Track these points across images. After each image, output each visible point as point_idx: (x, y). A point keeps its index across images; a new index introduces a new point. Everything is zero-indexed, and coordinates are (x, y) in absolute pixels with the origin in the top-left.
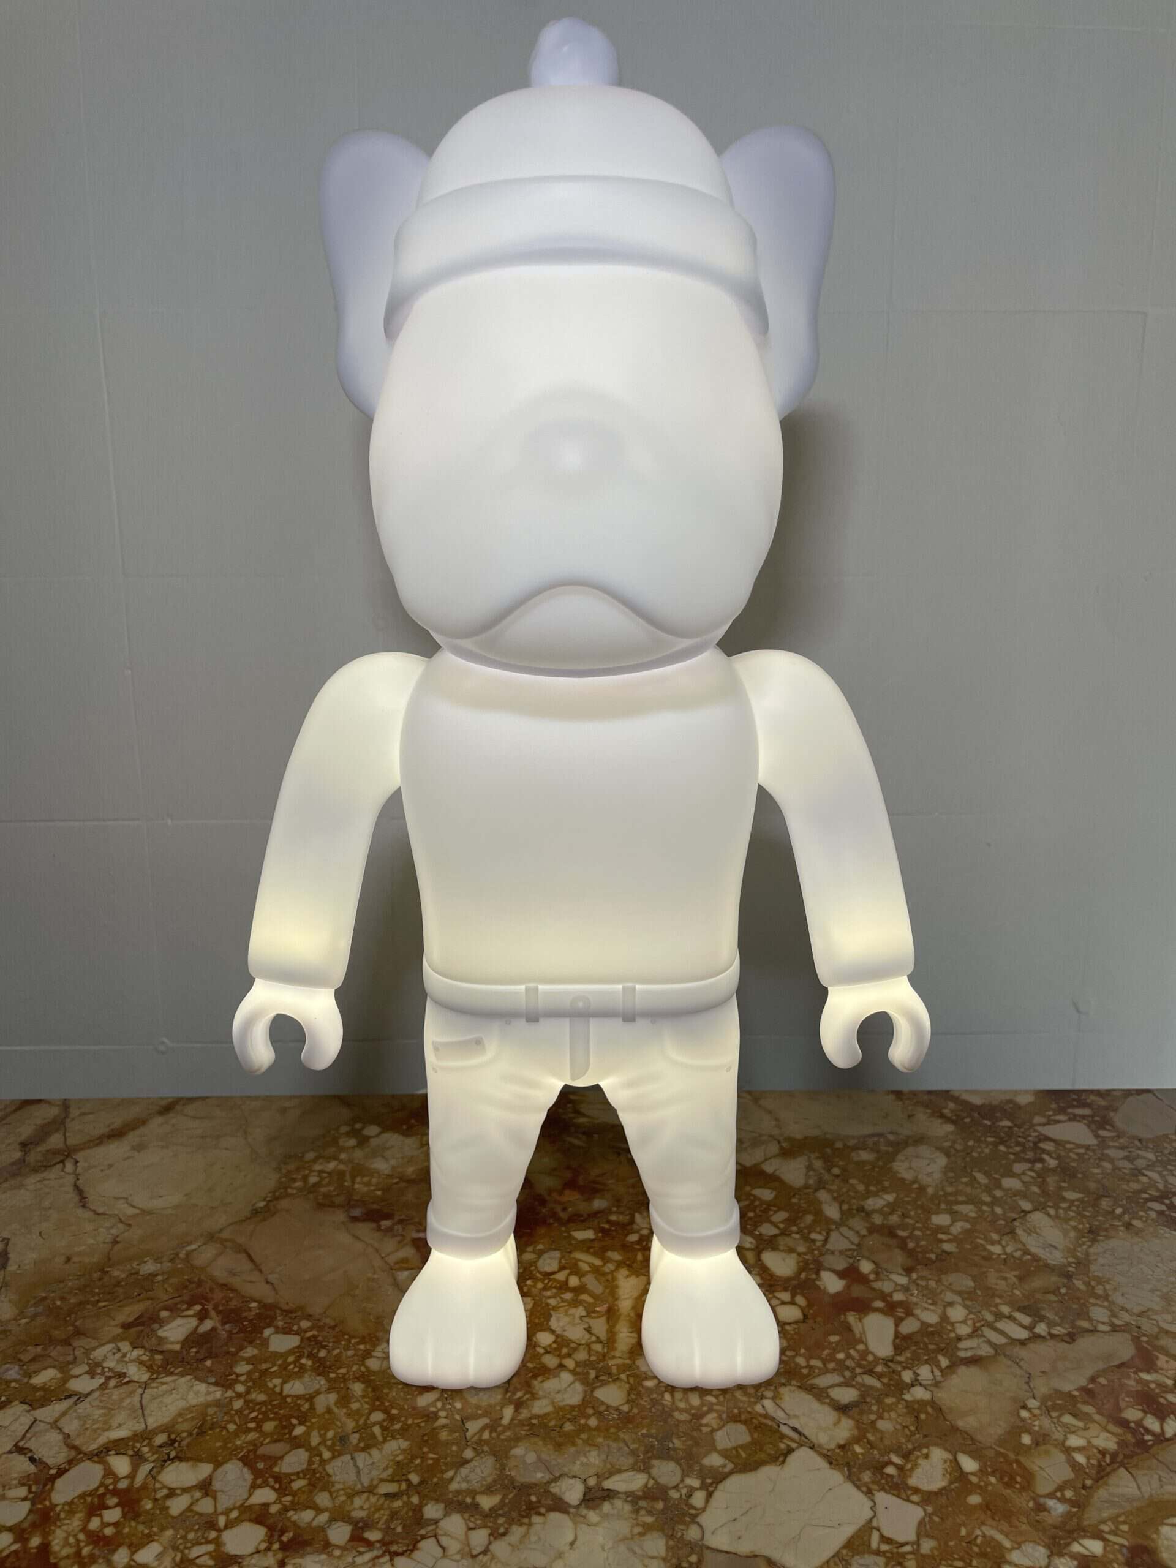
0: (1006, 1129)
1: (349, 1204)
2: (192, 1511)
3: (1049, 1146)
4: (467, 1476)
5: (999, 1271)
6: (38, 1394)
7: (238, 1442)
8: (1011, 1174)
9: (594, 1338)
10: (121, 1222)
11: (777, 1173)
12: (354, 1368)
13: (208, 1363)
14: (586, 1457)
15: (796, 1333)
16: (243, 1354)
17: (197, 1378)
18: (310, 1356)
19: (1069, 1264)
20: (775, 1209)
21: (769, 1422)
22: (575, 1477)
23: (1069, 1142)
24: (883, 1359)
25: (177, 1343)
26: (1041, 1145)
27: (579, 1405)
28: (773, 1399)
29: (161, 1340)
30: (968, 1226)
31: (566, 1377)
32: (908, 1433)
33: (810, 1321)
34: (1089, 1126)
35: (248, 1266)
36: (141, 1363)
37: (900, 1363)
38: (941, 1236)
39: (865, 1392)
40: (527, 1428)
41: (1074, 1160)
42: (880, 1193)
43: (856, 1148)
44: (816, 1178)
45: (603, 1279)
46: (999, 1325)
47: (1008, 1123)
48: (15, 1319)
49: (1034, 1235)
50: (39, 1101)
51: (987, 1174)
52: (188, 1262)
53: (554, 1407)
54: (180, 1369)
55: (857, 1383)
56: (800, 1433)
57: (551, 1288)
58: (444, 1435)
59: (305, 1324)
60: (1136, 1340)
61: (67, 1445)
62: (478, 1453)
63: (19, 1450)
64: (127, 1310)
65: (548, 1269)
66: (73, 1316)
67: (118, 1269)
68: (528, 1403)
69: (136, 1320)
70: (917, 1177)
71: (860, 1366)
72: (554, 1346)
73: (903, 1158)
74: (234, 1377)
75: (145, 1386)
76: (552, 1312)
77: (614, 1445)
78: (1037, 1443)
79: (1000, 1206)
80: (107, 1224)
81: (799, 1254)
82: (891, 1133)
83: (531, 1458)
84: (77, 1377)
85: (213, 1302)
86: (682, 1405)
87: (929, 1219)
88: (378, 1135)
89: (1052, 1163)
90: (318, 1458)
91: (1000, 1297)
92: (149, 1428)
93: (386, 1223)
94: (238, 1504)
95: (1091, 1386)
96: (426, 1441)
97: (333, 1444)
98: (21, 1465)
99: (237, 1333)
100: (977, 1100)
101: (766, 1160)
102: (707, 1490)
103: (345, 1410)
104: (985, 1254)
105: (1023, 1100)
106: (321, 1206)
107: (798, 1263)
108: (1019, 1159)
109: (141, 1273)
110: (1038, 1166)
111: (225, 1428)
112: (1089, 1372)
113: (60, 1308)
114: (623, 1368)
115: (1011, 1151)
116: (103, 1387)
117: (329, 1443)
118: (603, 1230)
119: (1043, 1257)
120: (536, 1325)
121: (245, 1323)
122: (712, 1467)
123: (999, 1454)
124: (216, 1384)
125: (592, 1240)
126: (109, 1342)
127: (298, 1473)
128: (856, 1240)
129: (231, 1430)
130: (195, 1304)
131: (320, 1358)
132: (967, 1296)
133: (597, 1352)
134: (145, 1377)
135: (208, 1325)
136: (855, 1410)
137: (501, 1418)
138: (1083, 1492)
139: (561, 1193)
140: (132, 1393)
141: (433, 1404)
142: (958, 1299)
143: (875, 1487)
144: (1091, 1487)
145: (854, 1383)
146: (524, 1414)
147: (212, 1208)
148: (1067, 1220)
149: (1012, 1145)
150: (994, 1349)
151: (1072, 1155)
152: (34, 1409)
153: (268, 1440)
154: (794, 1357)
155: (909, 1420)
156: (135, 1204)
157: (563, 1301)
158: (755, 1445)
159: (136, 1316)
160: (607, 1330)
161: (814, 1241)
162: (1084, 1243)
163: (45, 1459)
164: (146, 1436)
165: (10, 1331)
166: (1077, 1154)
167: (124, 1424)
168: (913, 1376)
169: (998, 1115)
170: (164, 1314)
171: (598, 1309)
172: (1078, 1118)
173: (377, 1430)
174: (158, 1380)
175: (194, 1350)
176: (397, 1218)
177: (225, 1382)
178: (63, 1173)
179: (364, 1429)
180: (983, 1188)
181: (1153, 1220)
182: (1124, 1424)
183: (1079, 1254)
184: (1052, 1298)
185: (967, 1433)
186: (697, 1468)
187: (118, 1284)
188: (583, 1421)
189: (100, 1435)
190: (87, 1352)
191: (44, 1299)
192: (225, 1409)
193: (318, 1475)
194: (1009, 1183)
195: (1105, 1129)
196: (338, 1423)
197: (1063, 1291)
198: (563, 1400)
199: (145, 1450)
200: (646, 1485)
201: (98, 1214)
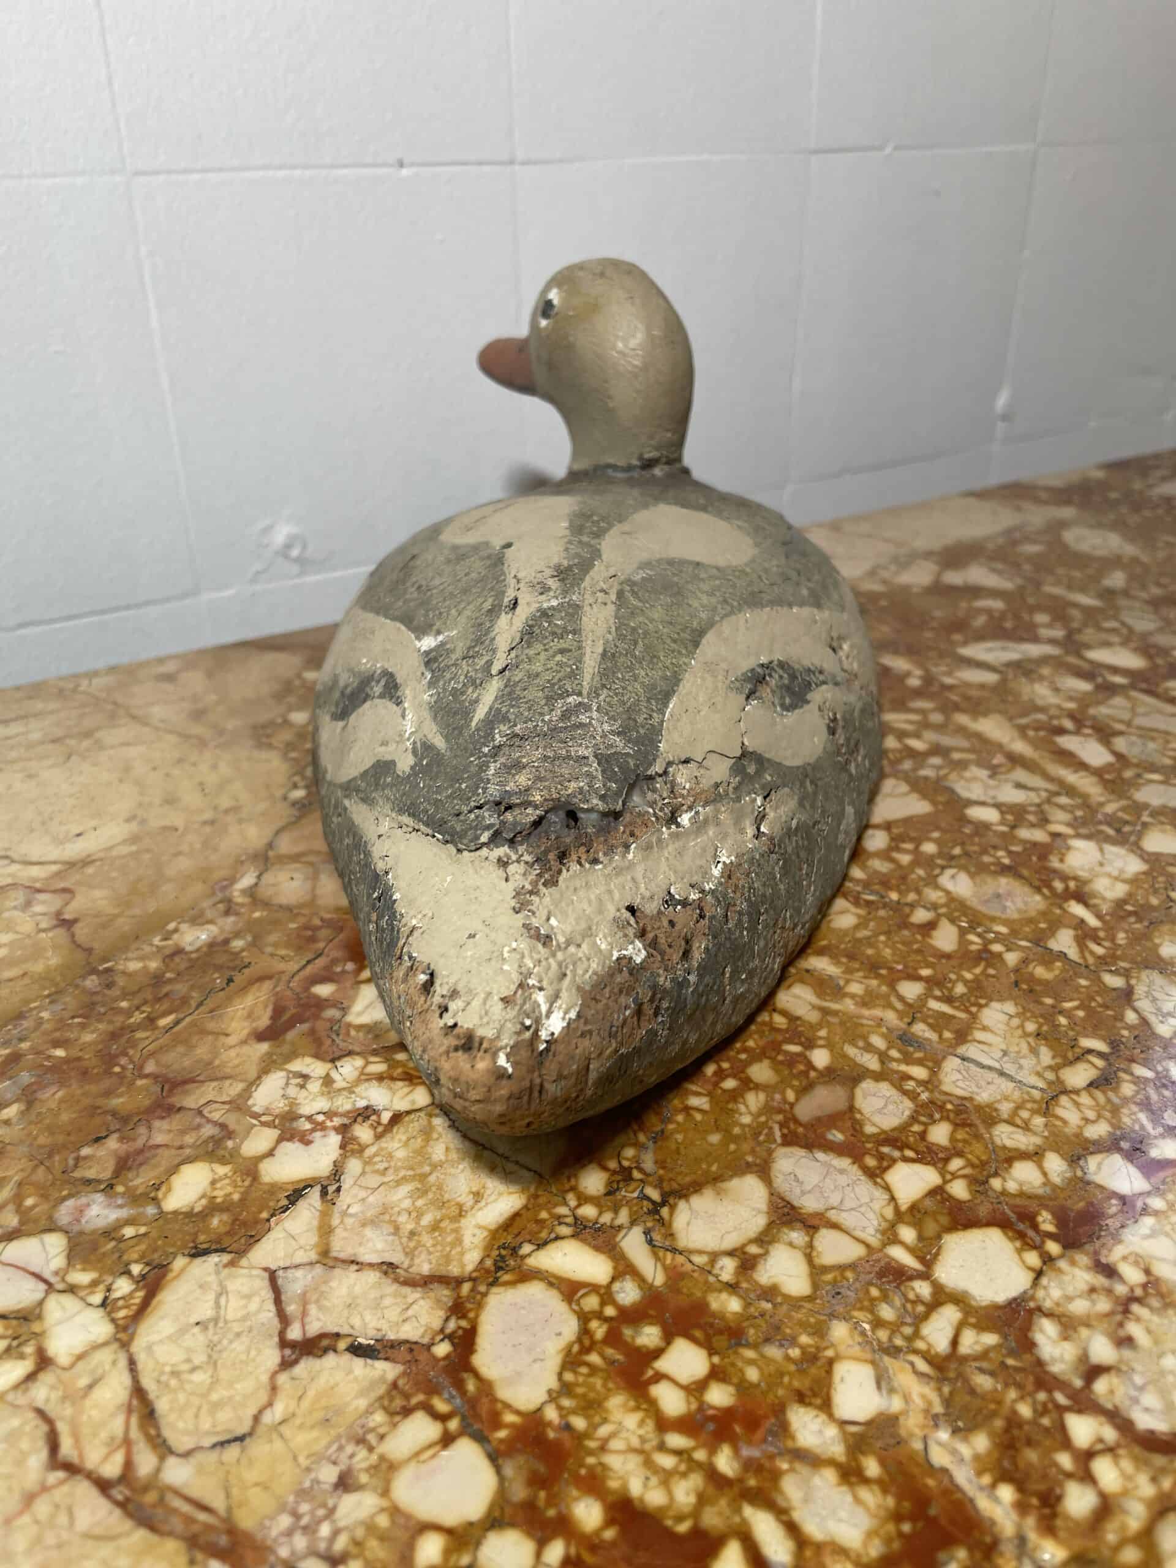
2: (825, 1269)
6: (215, 1222)
7: (745, 1120)
9: (1043, 793)
10: (38, 891)
11: (971, 583)
20: (1024, 613)
27: (1151, 869)
29: (369, 1031)
31: (1082, 845)
36: (380, 1078)
42: (1103, 574)
43: (1013, 545)
44: (1017, 577)
45: (949, 731)
52: (268, 904)
57: (900, 759)
58: (1042, 973)
62: (1124, 975)
64: (236, 1011)
66: (123, 1062)
67: (130, 959)
68: (1087, 890)
69: (274, 1019)
70: (1113, 552)
72: (1010, 817)
73: (1073, 542)
76: (943, 783)
81: (1121, 644)
82: (1024, 525)
84: (270, 1153)
92: (545, 1172)
94: (889, 1213)
96: (1031, 991)
97: (904, 1054)
100: (1056, 484)
101: (939, 575)
116: (349, 1146)
117: (895, 1054)
120: (948, 803)
126: (265, 1072)
127: (914, 1119)
129: (706, 1107)
133: (1071, 805)
137: (1082, 921)
141: (965, 941)
157: (938, 767)
159: (268, 1015)
164: (556, 1188)
167: (483, 1189)
170: (324, 990)
171: (996, 762)
173: (938, 1006)
179: (916, 1013)
189: (456, 1231)
190: (239, 1105)
193: (950, 1107)
196: (867, 1022)
199: (588, 1211)
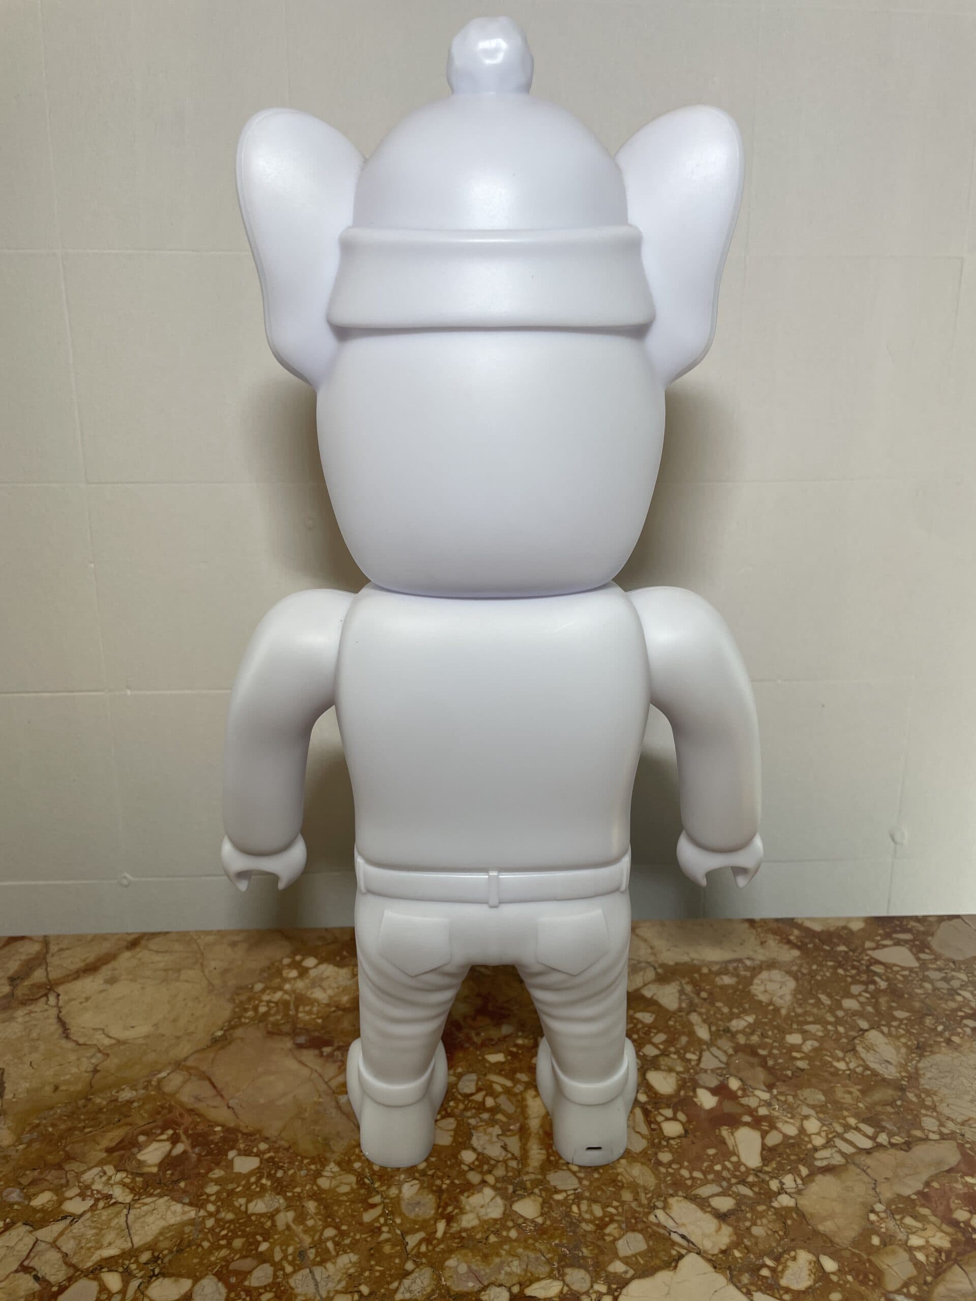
0: (843, 954)
1: (294, 1033)
3: (878, 969)
4: (409, 1287)
5: (844, 1086)
6: (38, 1215)
7: (213, 1259)
8: (848, 995)
9: (509, 1155)
10: (100, 1051)
11: (655, 998)
12: (308, 1187)
13: (182, 1184)
14: (509, 1267)
15: (680, 1147)
16: (211, 1175)
17: (173, 1199)
18: (270, 1176)
19: (903, 1078)
20: (655, 1031)
21: (662, 1231)
22: (500, 1285)
23: (895, 965)
24: (753, 1170)
25: (155, 1166)
26: (873, 968)
27: (501, 1219)
28: (664, 1208)
29: (141, 1163)
30: (816, 1044)
31: (488, 1192)
32: (778, 1238)
33: (690, 1136)
34: (911, 950)
35: (211, 1092)
36: (125, 1185)
37: (767, 1173)
38: (795, 1054)
39: (740, 1200)
40: (457, 1241)
41: (900, 982)
42: (742, 1015)
43: (719, 973)
44: (688, 1001)
45: (514, 1100)
46: (847, 1136)
47: (843, 948)
48: (14, 1145)
49: (871, 1051)
50: (22, 938)
51: (829, 996)
52: (160, 1089)
53: (480, 1220)
54: (158, 1191)
55: (733, 1192)
56: (688, 1241)
57: (471, 1108)
58: (387, 1249)
59: (263, 1146)
60: (961, 1146)
61: (66, 1263)
62: (418, 1265)
63: (24, 1269)
64: (110, 1135)
65: (468, 1091)
66: (64, 1141)
67: (100, 1097)
68: (458, 1217)
69: (117, 1144)
70: (771, 999)
71: (735, 1177)
72: (477, 1163)
73: (759, 982)
74: (205, 1197)
75: (129, 1206)
76: (472, 1131)
77: (532, 1255)
78: (884, 1244)
79: (841, 1025)
80: (89, 1055)
81: (678, 1073)
82: (748, 958)
83: (463, 1268)
84: (71, 1199)
85: (182, 1127)
86: (587, 1216)
87: (784, 1038)
88: (315, 967)
89: (883, 985)
90: (282, 1272)
91: (847, 1110)
92: (135, 1246)
93: (327, 1050)
95: (926, 1190)
96: (372, 1255)
97: (294, 1259)
98: (27, 1284)
99: (206, 1155)
100: (817, 927)
101: (645, 985)
102: (613, 1295)
103: (301, 1227)
104: (832, 1070)
105: (856, 926)
106: (270, 1034)
107: (677, 1081)
108: (855, 982)
109: (120, 1100)
110: (872, 987)
111: (200, 1245)
112: (924, 1177)
113: (52, 1134)
114: (536, 1183)
115: (848, 973)
116: (93, 1208)
117: (290, 1258)
118: (511, 1053)
119: (881, 1072)
120: (460, 1143)
121: (212, 1146)
122: (616, 1273)
123: (853, 1254)
124: (191, 1204)
125: (503, 1063)
126: (96, 1166)
127: (265, 1287)
128: (724, 1058)
129: (206, 1248)
130: (168, 1129)
131: (278, 1179)
132: (820, 1109)
133: (513, 1168)
134: (128, 1198)
135: (180, 1148)
136: (733, 1218)
137: (435, 1232)
138: (925, 1288)
139: (474, 1019)
140: (118, 1214)
141: (377, 1220)
142: (811, 1112)
143: (753, 1288)
144: (931, 1283)
145: (730, 1193)
146: (455, 1228)
147: (178, 1038)
148: (898, 1038)
149: (849, 968)
150: (845, 1158)
151: (899, 977)
152: (36, 1229)
153: (238, 1256)
154: (680, 1169)
155: (777, 1226)
156: (111, 1035)
157: (482, 1120)
158: (650, 1253)
159: (117, 1142)
160: (520, 1147)
161: (689, 1061)
162: (913, 1059)
163: (47, 1278)
164: (132, 1253)
165: (10, 1156)
166: (903, 976)
167: (114, 1242)
168: (779, 1186)
169: (835, 940)
170: (142, 1138)
171: (512, 1127)
172: (902, 943)
173: (330, 1245)
174: (141, 1201)
175: (169, 1172)
176: (336, 1045)
177: (198, 1202)
178: (46, 1007)
179: (318, 1244)
180: (827, 1008)
181: (968, 1036)
182: (955, 1223)
183: (909, 1068)
184: (889, 1109)
185: (827, 1237)
186: (603, 1275)
187: (100, 1110)
188: (504, 1234)
189: (93, 1253)
190: (78, 1175)
191: (38, 1125)
192: (199, 1228)
193: (282, 1288)
194: (850, 1004)
195: (924, 952)
196: (297, 1239)
197: (899, 1103)
198: (487, 1214)
199: (134, 1266)
200: (561, 1292)
201: (80, 1045)
